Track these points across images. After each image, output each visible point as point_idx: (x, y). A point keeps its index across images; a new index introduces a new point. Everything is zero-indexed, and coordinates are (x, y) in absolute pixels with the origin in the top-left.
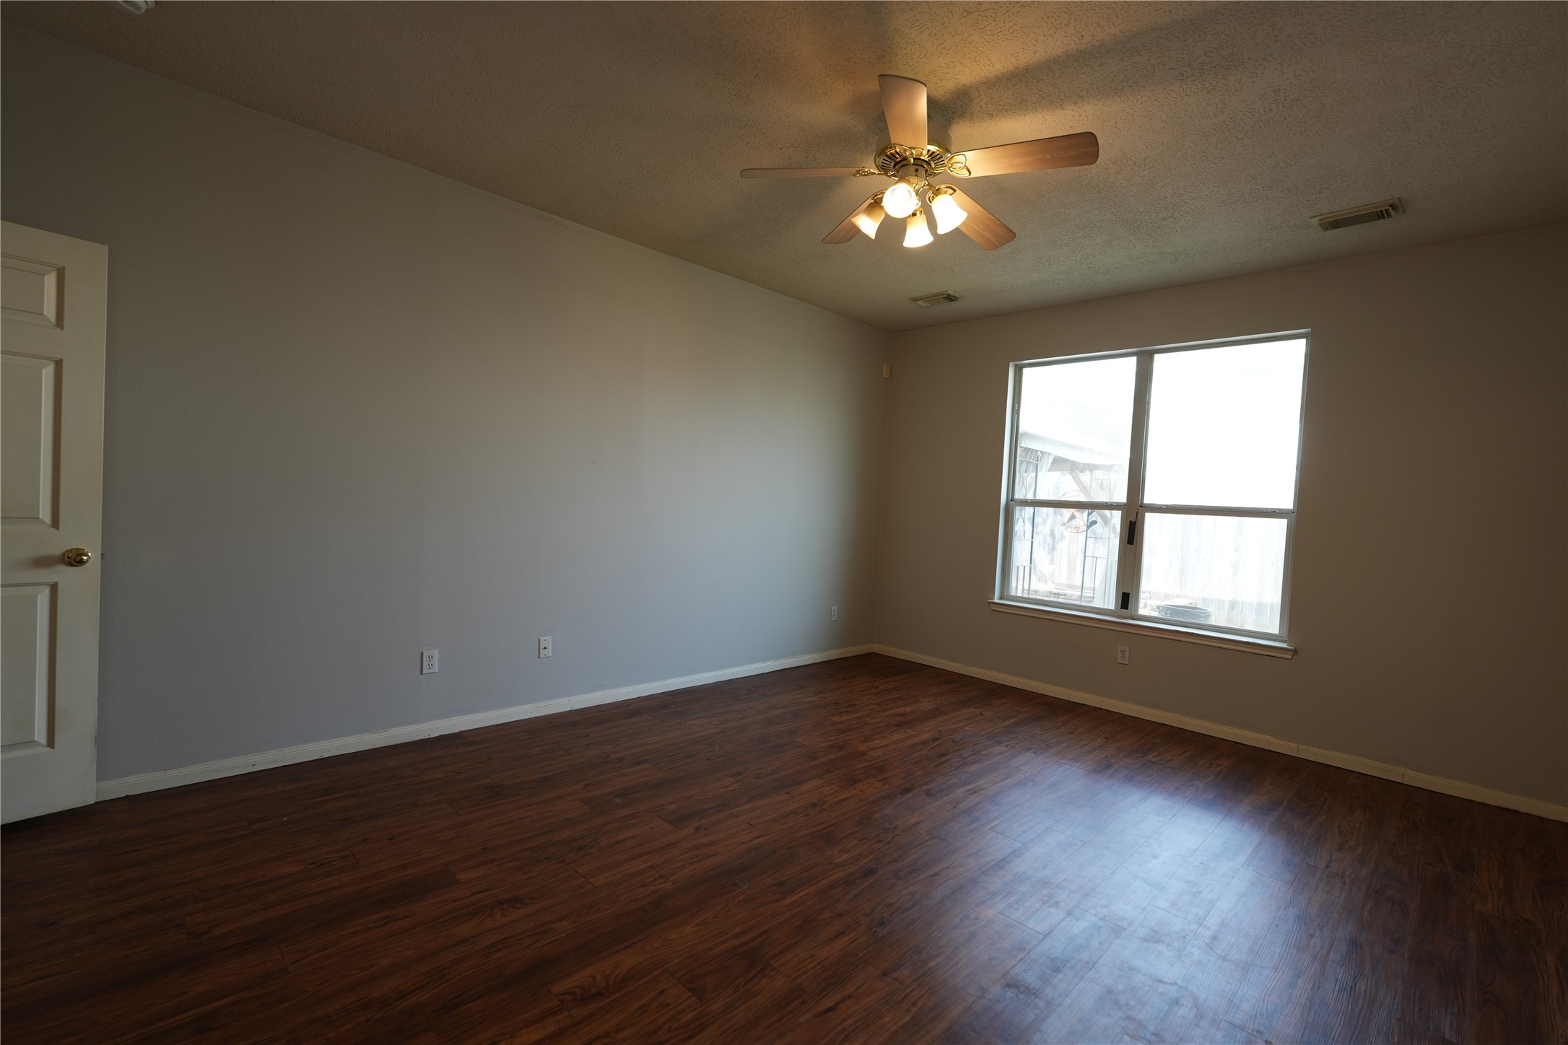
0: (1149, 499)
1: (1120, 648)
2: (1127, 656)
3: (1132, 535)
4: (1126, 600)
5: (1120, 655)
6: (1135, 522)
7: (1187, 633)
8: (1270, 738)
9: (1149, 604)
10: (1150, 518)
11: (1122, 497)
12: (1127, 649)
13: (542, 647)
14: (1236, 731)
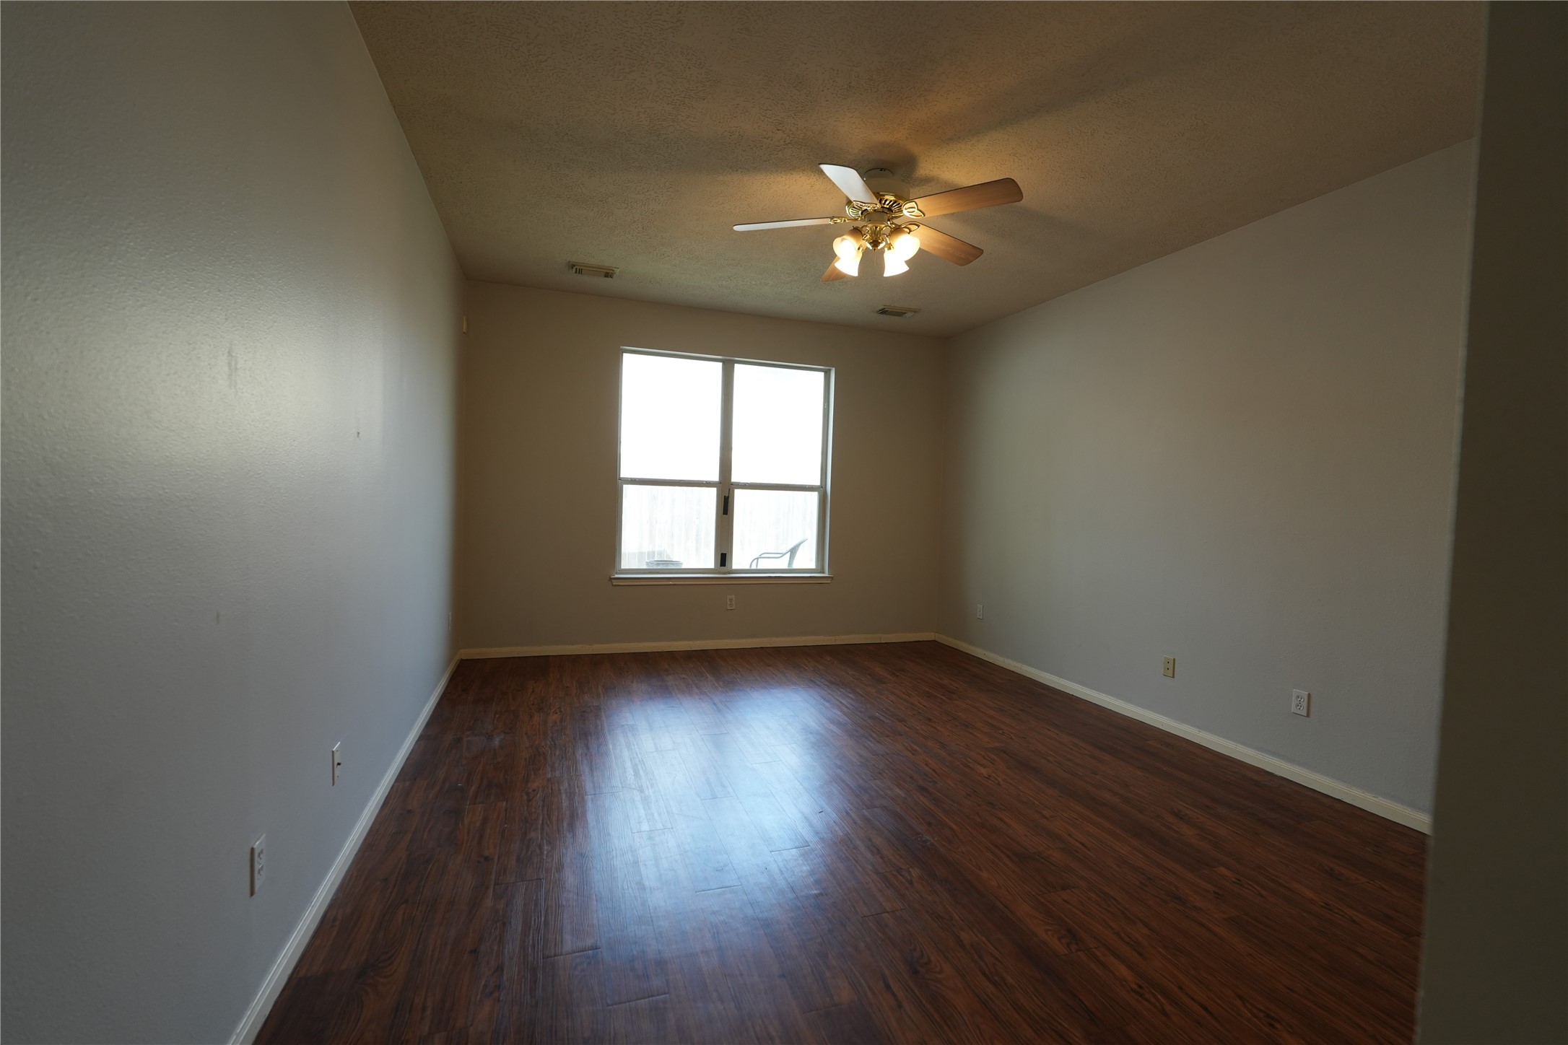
0: (735, 478)
1: (729, 597)
2: (734, 603)
3: (725, 507)
4: (723, 558)
5: (729, 603)
6: (728, 497)
7: (776, 577)
8: (821, 637)
9: (741, 560)
10: (738, 493)
11: (715, 477)
12: (733, 597)
13: (336, 763)
14: (804, 638)
